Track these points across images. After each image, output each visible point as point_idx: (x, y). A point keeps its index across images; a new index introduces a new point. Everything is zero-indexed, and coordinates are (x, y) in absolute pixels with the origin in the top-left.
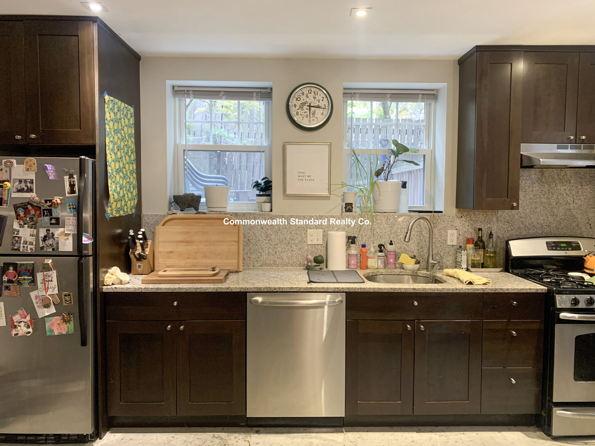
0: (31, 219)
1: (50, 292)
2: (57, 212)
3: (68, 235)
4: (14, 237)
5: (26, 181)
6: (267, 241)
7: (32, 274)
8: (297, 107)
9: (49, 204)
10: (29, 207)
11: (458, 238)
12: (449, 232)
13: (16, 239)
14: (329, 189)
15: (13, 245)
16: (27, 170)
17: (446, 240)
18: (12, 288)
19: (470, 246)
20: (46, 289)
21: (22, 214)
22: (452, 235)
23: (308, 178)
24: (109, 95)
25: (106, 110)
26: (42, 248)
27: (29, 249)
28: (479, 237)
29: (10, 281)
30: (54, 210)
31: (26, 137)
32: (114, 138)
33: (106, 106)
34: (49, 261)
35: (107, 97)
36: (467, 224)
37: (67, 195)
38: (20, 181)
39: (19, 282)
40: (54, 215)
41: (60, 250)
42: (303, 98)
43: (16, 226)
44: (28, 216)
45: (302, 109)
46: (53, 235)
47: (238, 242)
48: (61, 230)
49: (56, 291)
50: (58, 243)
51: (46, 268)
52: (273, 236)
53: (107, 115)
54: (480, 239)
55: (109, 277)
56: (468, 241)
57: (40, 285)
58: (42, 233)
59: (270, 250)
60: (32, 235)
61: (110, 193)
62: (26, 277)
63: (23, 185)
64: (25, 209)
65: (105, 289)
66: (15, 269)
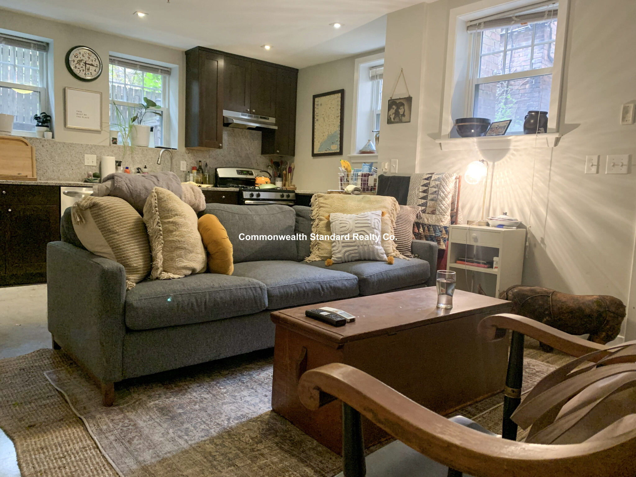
8: (76, 62)
11: (187, 167)
12: (182, 162)
14: (101, 126)
17: (180, 168)
19: (195, 171)
22: (183, 164)
23: (85, 116)
28: (200, 166)
36: (192, 158)
42: (80, 57)
45: (79, 64)
54: (200, 167)
56: (193, 168)
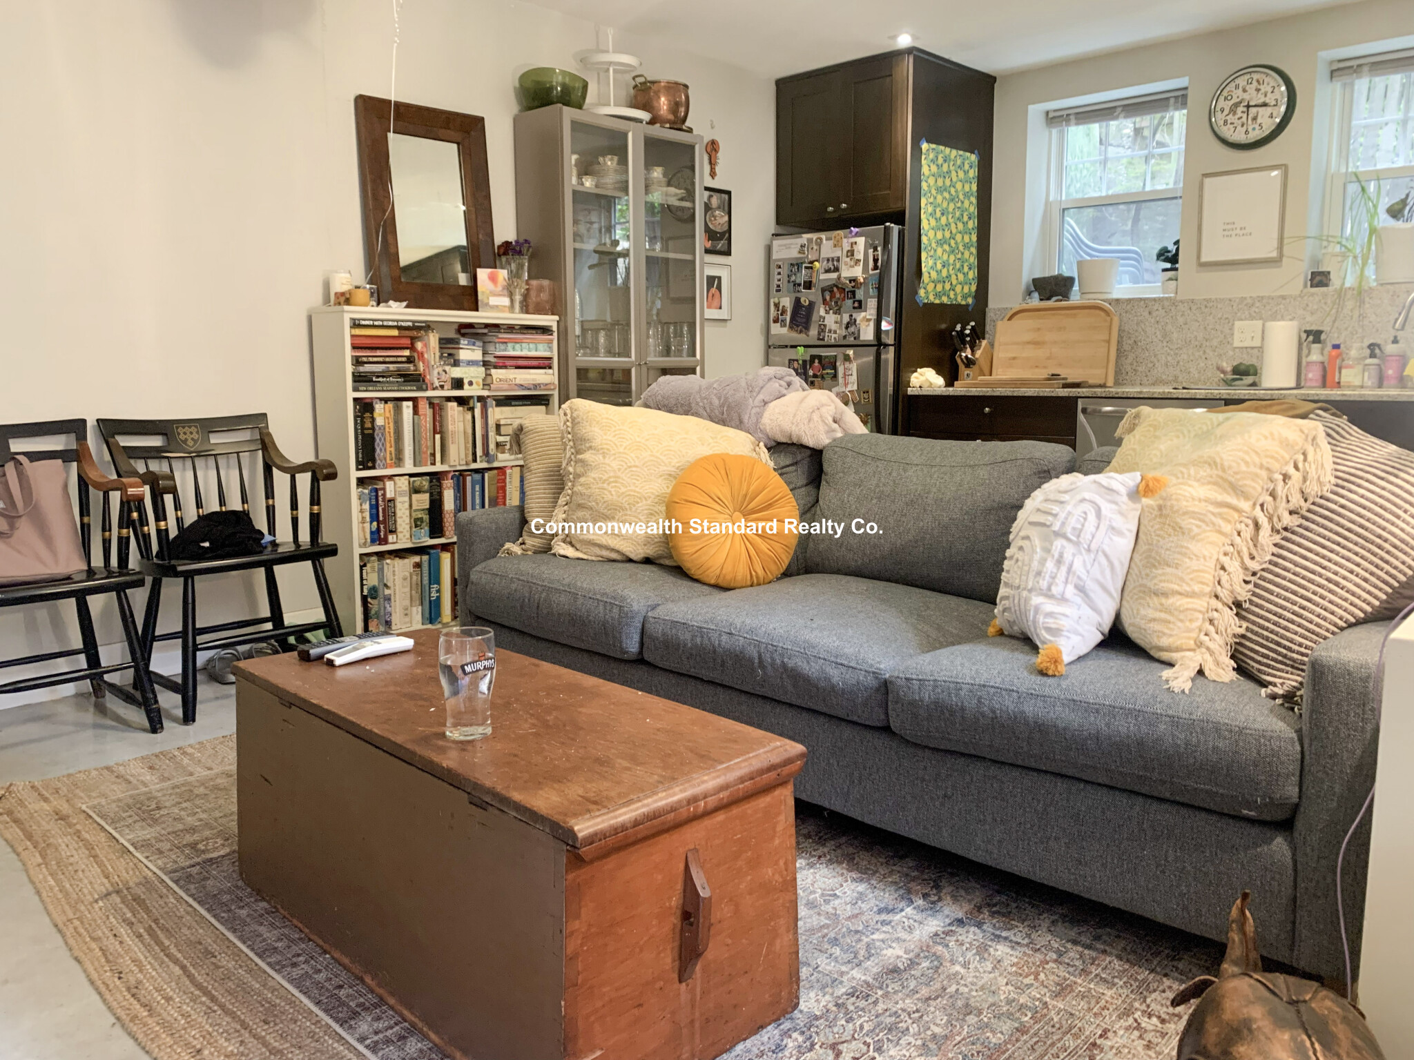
0: (836, 303)
1: (849, 388)
2: (860, 294)
3: (869, 320)
4: (820, 325)
5: (833, 259)
6: (1165, 344)
7: (835, 368)
8: (1226, 112)
9: (853, 284)
10: (835, 289)
13: (822, 328)
14: (1280, 247)
15: (819, 334)
16: (835, 246)
18: (816, 384)
20: (846, 385)
21: (828, 298)
23: (1241, 232)
24: (928, 142)
25: (923, 162)
26: (845, 337)
27: (832, 338)
29: (815, 376)
30: (857, 291)
31: (837, 208)
32: (935, 198)
33: (923, 157)
34: (851, 352)
35: (925, 146)
37: (871, 272)
38: (828, 260)
39: (823, 378)
40: (857, 297)
41: (862, 338)
42: (1238, 95)
43: (822, 312)
44: (834, 300)
45: (1235, 113)
46: (855, 320)
47: (1108, 342)
48: (863, 314)
49: (855, 387)
50: (859, 331)
51: (847, 358)
52: (1175, 335)
53: (925, 170)
55: (916, 378)
57: (841, 380)
58: (846, 318)
59: (1169, 358)
60: (836, 322)
61: (924, 270)
62: (829, 371)
63: (830, 265)
64: (832, 292)
65: (910, 391)
66: (820, 362)
